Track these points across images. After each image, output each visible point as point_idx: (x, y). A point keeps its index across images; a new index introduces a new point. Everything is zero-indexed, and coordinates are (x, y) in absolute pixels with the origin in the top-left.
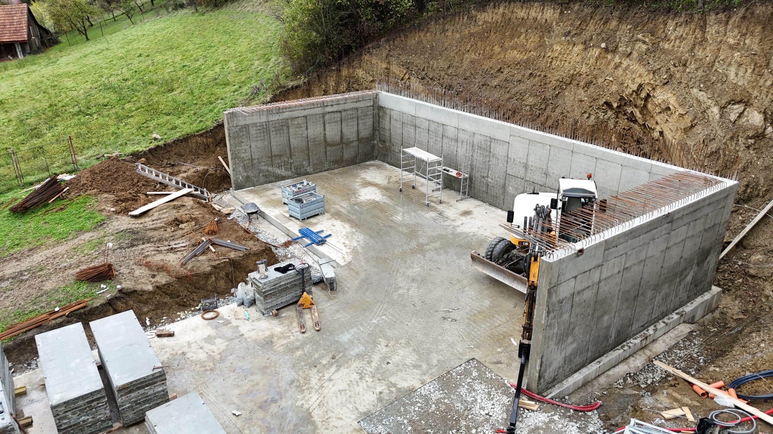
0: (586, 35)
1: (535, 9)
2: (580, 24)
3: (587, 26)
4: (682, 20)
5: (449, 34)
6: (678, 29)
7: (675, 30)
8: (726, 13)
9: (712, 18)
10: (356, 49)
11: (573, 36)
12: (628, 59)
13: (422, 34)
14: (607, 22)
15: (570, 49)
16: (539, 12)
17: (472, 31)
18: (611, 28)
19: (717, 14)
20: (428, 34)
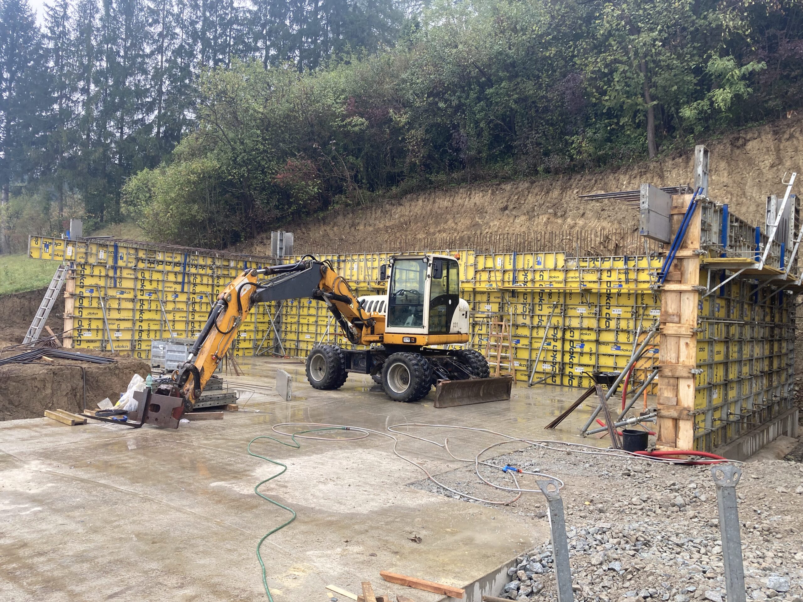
0: (526, 207)
1: (460, 195)
2: (518, 198)
3: (525, 200)
4: (636, 172)
5: (361, 227)
6: (633, 182)
7: (629, 183)
8: (683, 157)
9: (669, 163)
10: (245, 240)
11: (511, 211)
12: (583, 219)
13: (328, 228)
14: (548, 192)
15: (512, 221)
16: (465, 198)
17: (387, 225)
18: (554, 196)
19: (674, 159)
20: (335, 228)
